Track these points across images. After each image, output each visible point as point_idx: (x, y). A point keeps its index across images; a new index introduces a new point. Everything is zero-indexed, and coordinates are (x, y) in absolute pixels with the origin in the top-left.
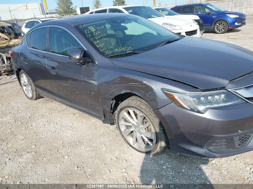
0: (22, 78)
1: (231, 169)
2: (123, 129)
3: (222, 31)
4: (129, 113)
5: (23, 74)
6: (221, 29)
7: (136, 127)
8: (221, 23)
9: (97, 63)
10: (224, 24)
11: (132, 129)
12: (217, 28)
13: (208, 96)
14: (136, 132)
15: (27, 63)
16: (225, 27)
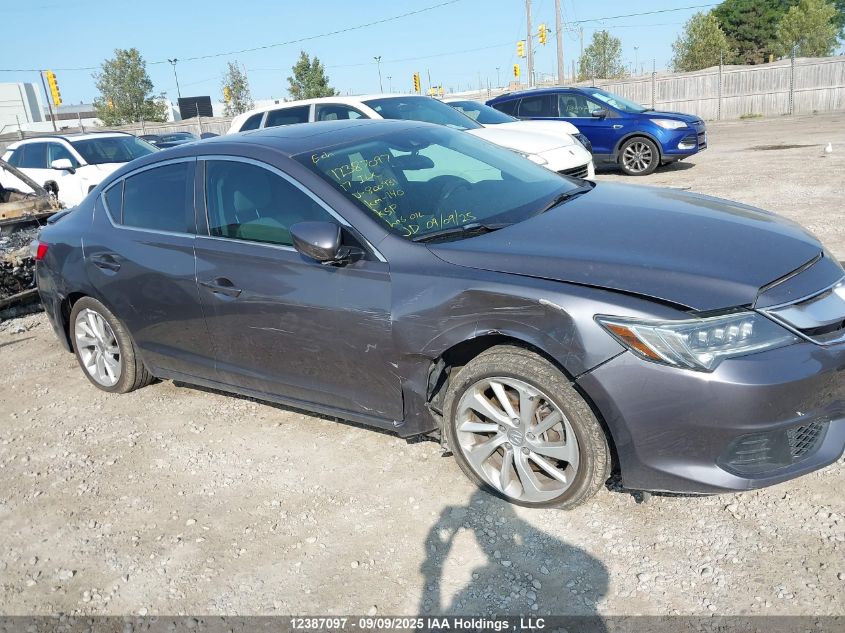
0: (82, 324)
1: (782, 520)
2: (467, 443)
3: (643, 167)
4: (489, 394)
5: (88, 310)
6: (641, 163)
7: (510, 432)
8: (640, 146)
9: (382, 259)
10: (646, 149)
11: (497, 442)
12: (629, 159)
13: (714, 328)
14: (511, 448)
15: (114, 273)
16: (649, 155)
